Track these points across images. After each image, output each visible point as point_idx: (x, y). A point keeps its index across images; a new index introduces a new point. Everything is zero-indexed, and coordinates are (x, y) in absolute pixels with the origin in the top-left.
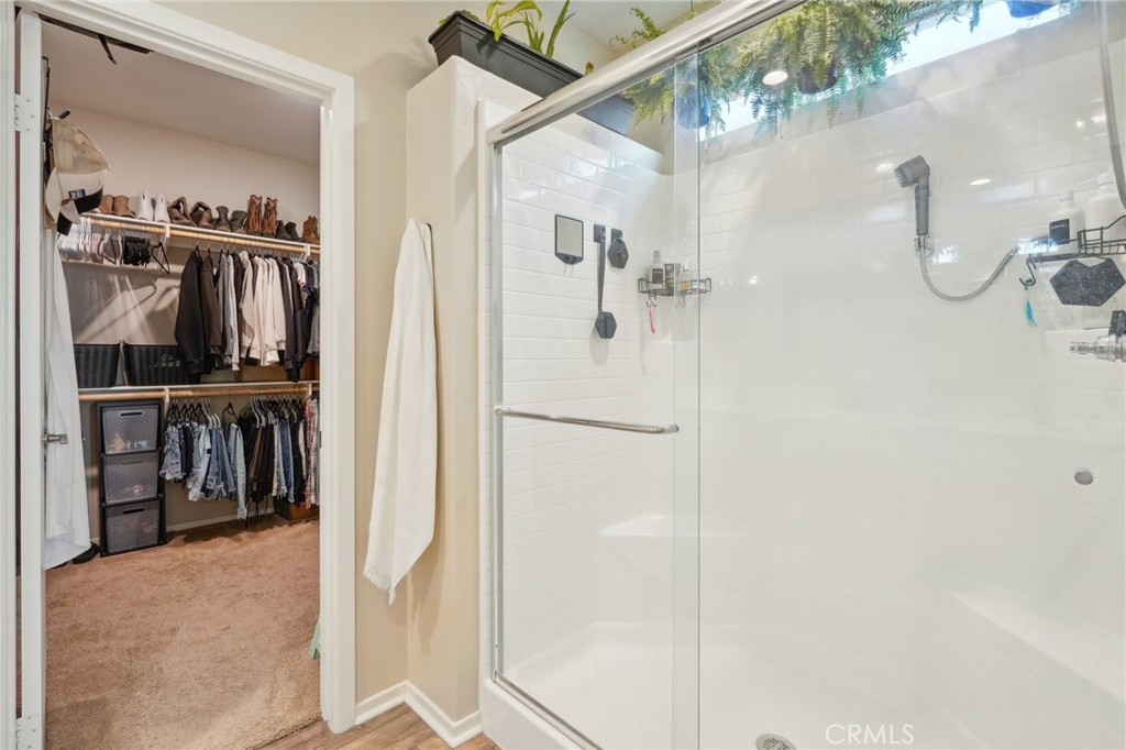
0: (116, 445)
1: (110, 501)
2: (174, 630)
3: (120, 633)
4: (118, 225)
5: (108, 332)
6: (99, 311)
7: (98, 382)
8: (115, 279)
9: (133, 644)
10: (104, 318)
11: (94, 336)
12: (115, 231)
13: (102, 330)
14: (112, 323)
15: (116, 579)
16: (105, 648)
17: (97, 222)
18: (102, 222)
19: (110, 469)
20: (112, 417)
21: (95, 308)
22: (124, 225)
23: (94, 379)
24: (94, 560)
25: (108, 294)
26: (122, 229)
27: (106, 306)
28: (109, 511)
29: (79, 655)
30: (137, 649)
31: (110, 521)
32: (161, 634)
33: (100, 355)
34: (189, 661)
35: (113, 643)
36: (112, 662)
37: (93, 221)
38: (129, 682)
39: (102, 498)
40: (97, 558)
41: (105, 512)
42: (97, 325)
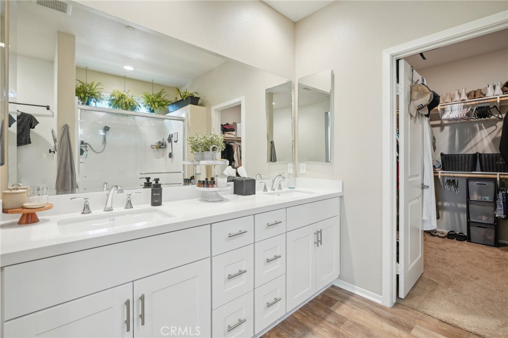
0: (475, 197)
1: (472, 220)
2: (477, 278)
3: (456, 268)
4: (474, 103)
5: (474, 149)
6: (470, 140)
7: (466, 169)
8: (477, 126)
9: (458, 274)
10: (472, 143)
11: (468, 150)
12: (473, 105)
13: (471, 148)
14: (476, 145)
15: (467, 251)
16: (448, 270)
17: (465, 104)
18: (468, 104)
19: (471, 206)
20: (472, 184)
21: (468, 139)
22: (477, 102)
23: (465, 168)
24: (464, 242)
25: (474, 132)
26: (476, 104)
27: (473, 137)
28: (471, 224)
29: (439, 267)
30: (459, 276)
31: (472, 228)
32: (471, 277)
33: (467, 158)
34: (475, 292)
35: (452, 270)
36: (448, 275)
37: (464, 104)
38: (449, 284)
39: (468, 218)
40: (466, 242)
41: (469, 224)
42: (469, 146)
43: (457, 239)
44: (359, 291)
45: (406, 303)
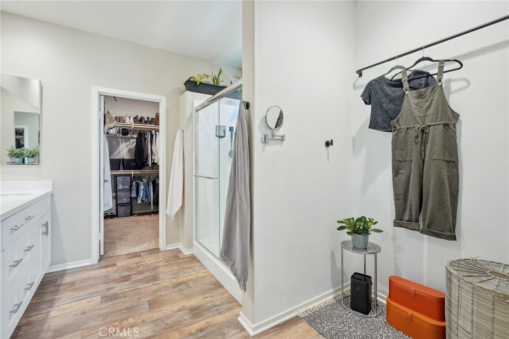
0: (120, 187)
4: (120, 125)
6: (116, 149)
7: (116, 169)
8: (120, 140)
10: (117, 151)
11: (115, 156)
12: (120, 127)
13: (117, 155)
14: (119, 152)
16: (116, 234)
19: (118, 193)
20: (119, 179)
22: (122, 125)
25: (118, 144)
27: (118, 148)
28: (118, 205)
30: (123, 234)
31: (118, 208)
32: (128, 232)
34: (134, 237)
35: (118, 233)
36: (117, 236)
38: (120, 239)
39: (117, 202)
40: (115, 218)
41: (117, 205)
42: (115, 153)
43: (110, 218)
44: (70, 266)
45: (106, 256)
